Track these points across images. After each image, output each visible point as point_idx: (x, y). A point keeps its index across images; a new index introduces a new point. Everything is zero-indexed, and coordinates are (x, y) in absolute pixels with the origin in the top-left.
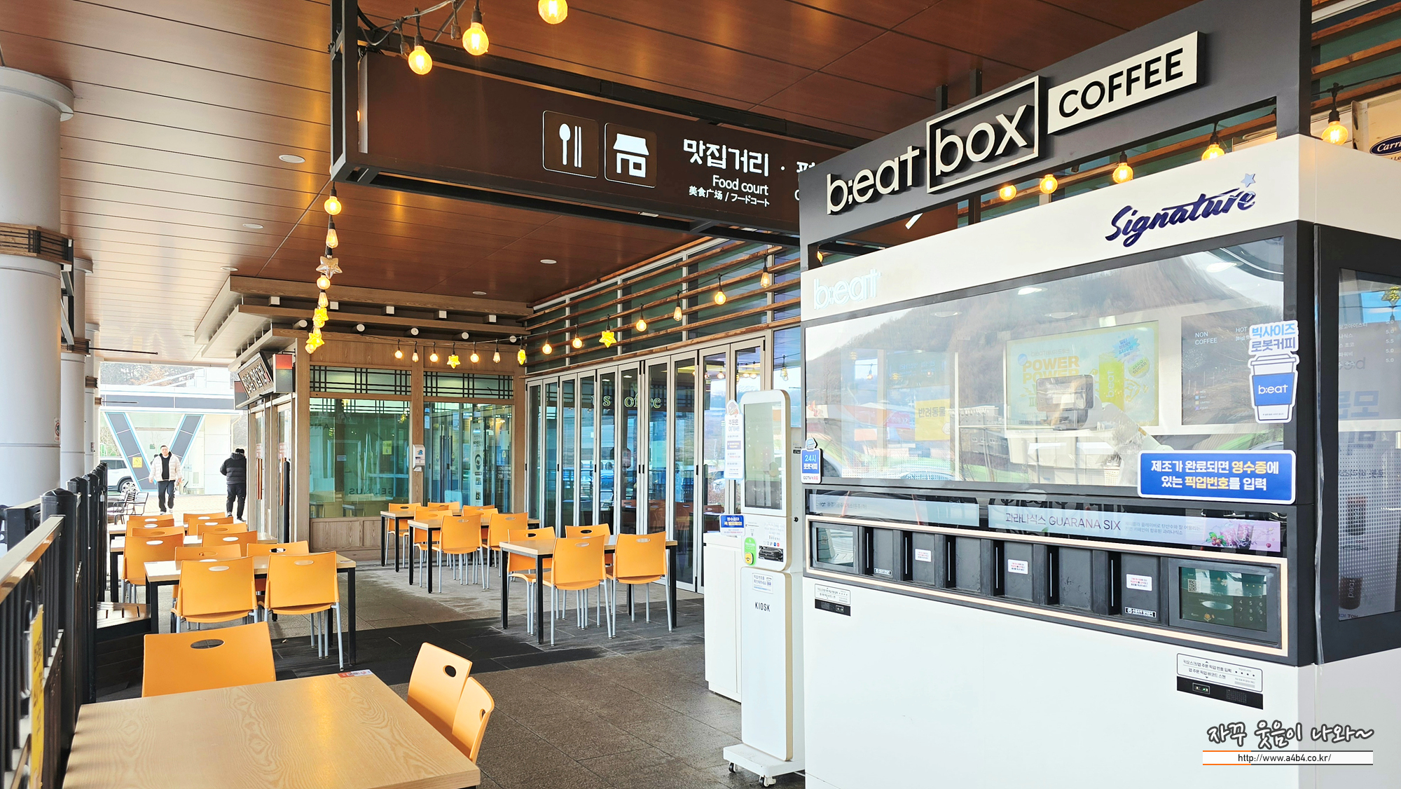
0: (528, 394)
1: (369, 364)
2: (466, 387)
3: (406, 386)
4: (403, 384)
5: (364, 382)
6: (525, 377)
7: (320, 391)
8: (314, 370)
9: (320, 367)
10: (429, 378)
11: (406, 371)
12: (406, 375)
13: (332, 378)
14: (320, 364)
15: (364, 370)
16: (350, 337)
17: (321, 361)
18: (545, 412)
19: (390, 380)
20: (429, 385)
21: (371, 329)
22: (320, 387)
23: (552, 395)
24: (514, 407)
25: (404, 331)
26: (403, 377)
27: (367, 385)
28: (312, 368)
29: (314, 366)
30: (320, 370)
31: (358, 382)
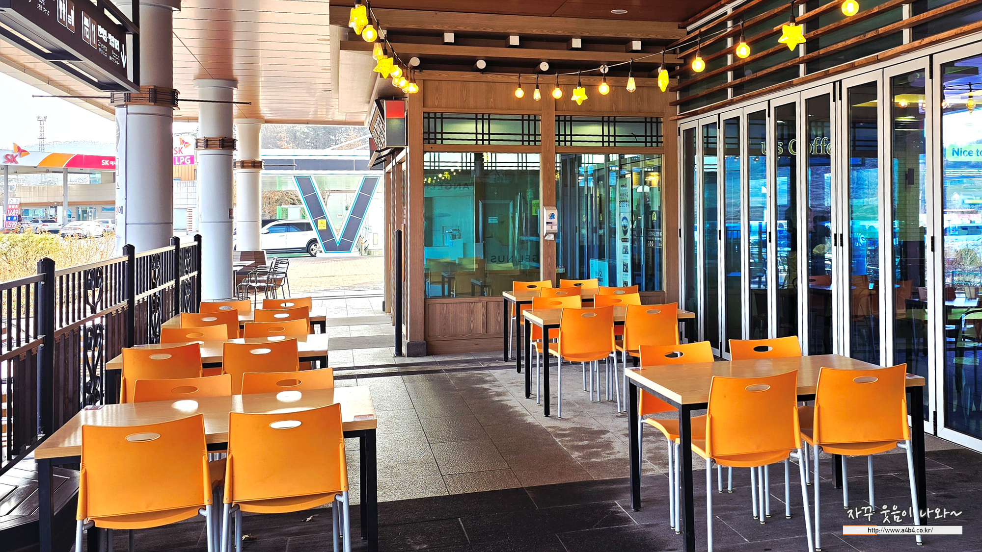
0: (681, 140)
1: (492, 108)
2: (606, 133)
3: (535, 135)
4: (532, 132)
5: (486, 131)
6: (676, 118)
7: (435, 143)
8: (429, 118)
9: (435, 114)
10: (562, 123)
11: (535, 116)
12: (535, 120)
13: (449, 127)
14: (436, 110)
15: (486, 117)
16: (469, 75)
17: (437, 107)
18: (704, 163)
19: (516, 128)
20: (562, 132)
21: (494, 65)
22: (436, 139)
23: (711, 140)
24: (663, 157)
25: (532, 66)
26: (532, 123)
27: (489, 134)
28: (426, 115)
29: (429, 113)
30: (435, 118)
31: (480, 131)
